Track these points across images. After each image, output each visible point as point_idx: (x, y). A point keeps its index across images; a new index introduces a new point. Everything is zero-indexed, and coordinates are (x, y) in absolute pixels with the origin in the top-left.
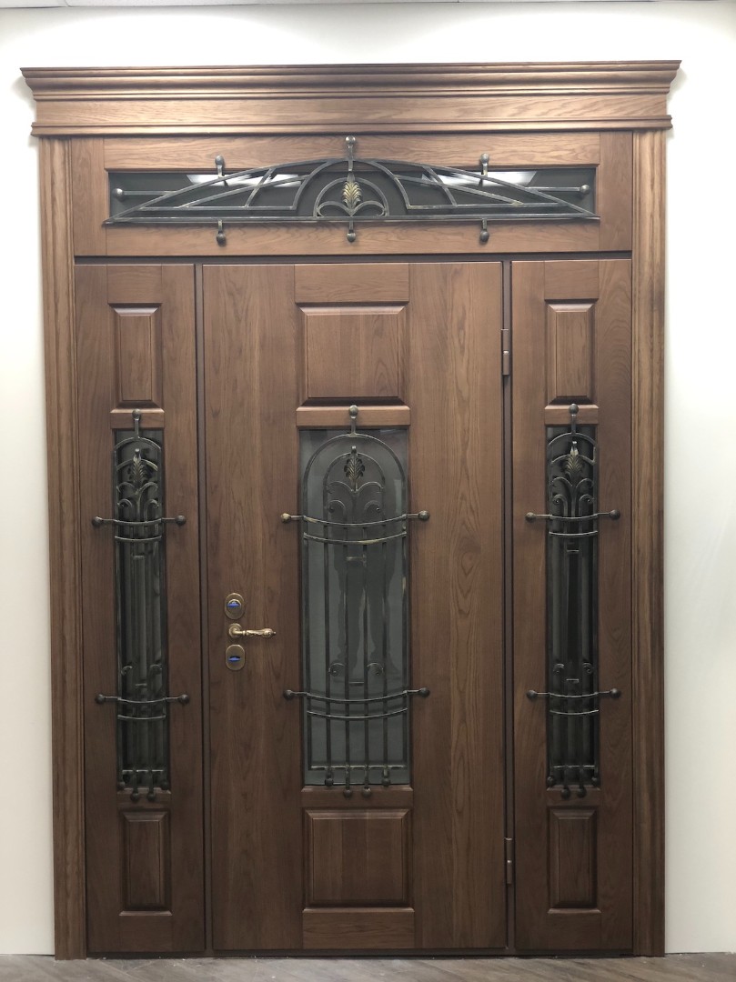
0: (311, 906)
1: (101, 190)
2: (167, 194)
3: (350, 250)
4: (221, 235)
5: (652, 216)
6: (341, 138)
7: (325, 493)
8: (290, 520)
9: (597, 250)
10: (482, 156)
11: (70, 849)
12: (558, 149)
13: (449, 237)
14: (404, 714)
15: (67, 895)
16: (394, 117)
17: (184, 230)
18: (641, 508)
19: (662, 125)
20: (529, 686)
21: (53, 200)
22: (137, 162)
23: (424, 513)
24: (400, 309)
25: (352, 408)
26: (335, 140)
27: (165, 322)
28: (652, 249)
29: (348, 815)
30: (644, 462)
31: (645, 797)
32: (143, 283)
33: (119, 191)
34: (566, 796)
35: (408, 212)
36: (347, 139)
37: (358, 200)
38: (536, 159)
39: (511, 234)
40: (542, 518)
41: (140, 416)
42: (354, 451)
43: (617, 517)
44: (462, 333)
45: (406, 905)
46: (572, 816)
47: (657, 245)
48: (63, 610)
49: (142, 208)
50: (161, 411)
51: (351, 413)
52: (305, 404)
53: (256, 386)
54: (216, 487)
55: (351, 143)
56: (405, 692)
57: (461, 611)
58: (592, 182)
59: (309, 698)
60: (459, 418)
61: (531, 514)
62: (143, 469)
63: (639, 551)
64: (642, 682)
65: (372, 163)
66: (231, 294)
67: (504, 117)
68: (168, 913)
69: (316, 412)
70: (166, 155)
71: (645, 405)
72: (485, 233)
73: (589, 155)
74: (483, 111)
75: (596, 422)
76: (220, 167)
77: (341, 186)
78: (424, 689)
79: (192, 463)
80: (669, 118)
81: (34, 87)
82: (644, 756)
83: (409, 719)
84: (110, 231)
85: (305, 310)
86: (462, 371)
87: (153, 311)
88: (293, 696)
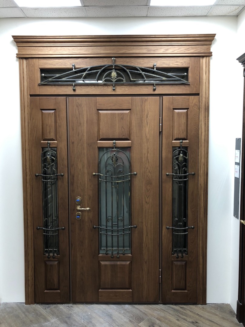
0: (101, 289)
1: (38, 75)
2: (58, 75)
3: (113, 93)
4: (74, 88)
5: (206, 83)
6: (111, 58)
7: (106, 167)
8: (95, 175)
9: (189, 93)
10: (154, 64)
11: (29, 272)
12: (177, 62)
13: (144, 89)
14: (129, 233)
15: (29, 286)
16: (127, 52)
17: (63, 86)
18: (201, 172)
19: (209, 55)
20: (167, 225)
21: (23, 77)
22: (49, 66)
23: (135, 173)
24: (128, 111)
25: (114, 141)
26: (109, 59)
27: (57, 114)
28: (205, 93)
29: (112, 263)
30: (202, 158)
31: (201, 257)
32: (50, 103)
33: (43, 75)
34: (178, 258)
35: (131, 81)
36: (113, 59)
37: (116, 77)
38: (170, 65)
39: (162, 88)
40: (171, 175)
41: (50, 143)
42: (115, 154)
43: (194, 174)
44: (147, 119)
45: (129, 289)
46: (179, 263)
47: (207, 92)
48: (27, 202)
49: (50, 80)
50: (56, 142)
51: (114, 143)
52: (100, 140)
53: (85, 134)
54: (73, 165)
55: (114, 60)
56: (130, 227)
57: (146, 202)
58: (187, 72)
59: (101, 228)
60: (146, 145)
61: (167, 173)
62: (51, 159)
63: (200, 185)
64: (201, 224)
65: (120, 66)
66: (77, 106)
67: (161, 52)
68: (59, 291)
69: (103, 142)
70: (57, 64)
71: (203, 141)
72: (155, 88)
73: (187, 64)
74: (154, 50)
75: (188, 146)
76: (74, 67)
77: (111, 73)
78: (135, 226)
79: (66, 157)
80: (211, 53)
81: (17, 42)
82: (201, 245)
83: (131, 235)
84: (41, 87)
85: (100, 111)
86: (147, 130)
87: (53, 111)
88: (96, 227)
